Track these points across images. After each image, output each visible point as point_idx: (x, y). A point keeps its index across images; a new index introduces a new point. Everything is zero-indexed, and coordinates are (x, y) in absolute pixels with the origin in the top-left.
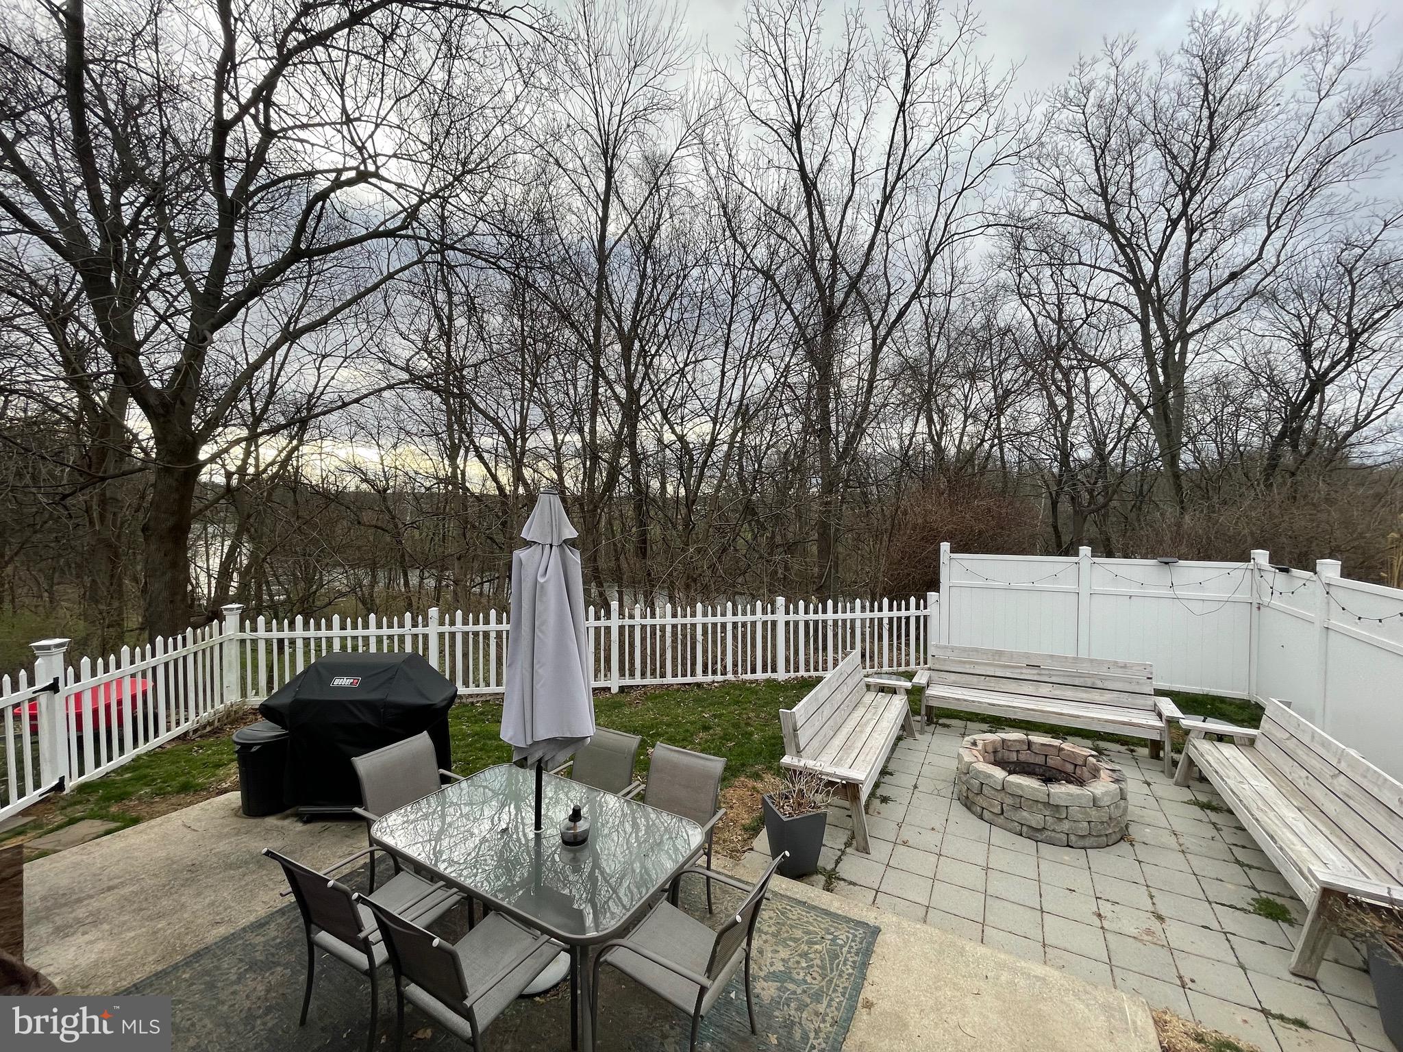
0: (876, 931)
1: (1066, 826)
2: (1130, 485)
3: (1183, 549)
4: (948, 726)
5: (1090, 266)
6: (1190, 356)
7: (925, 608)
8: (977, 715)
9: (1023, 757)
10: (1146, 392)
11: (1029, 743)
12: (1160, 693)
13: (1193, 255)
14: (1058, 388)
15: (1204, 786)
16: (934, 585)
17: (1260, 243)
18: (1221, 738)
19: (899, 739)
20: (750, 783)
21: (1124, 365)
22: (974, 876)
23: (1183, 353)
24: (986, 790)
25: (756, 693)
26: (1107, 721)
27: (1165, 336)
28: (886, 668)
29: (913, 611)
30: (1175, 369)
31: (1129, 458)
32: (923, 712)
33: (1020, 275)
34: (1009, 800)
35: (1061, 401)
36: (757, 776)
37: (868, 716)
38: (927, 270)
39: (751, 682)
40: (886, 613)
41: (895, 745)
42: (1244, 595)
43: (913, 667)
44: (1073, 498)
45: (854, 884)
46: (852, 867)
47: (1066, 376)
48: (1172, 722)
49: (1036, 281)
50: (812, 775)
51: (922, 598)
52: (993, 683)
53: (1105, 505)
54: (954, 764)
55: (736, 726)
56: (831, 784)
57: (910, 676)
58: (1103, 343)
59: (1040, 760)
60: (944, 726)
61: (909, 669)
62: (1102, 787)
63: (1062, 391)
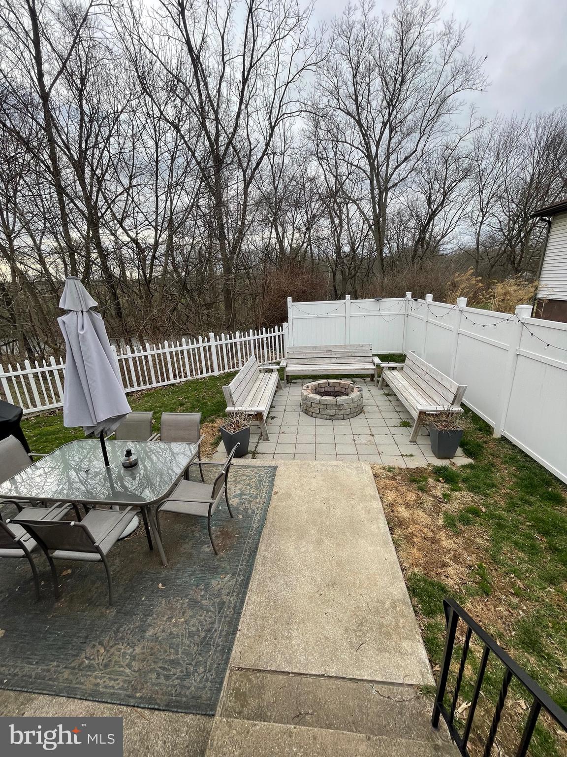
0: (276, 467)
1: (343, 412)
2: (365, 265)
3: (384, 294)
4: (296, 383)
5: (350, 144)
6: (389, 200)
7: (282, 331)
8: (307, 376)
9: (326, 389)
10: (372, 218)
11: (329, 383)
12: (374, 355)
13: (391, 145)
14: (336, 214)
15: (388, 388)
16: (285, 319)
17: (416, 142)
18: (393, 369)
19: (276, 392)
20: (210, 424)
21: (363, 202)
22: (311, 438)
23: (386, 198)
24: (313, 405)
25: (205, 383)
26: (356, 369)
27: (379, 188)
28: (266, 362)
29: (277, 333)
30: (383, 206)
31: (365, 251)
32: (285, 378)
33: (318, 145)
34: (322, 407)
35: (337, 221)
36: (213, 421)
37: (262, 384)
38: (271, 135)
39: (201, 379)
40: (265, 335)
41: (275, 394)
42: (403, 312)
43: (278, 359)
44: (342, 272)
45: (264, 453)
46: (263, 447)
47: (339, 207)
48: (378, 366)
49: (325, 149)
50: (241, 413)
51: (280, 326)
52: (313, 361)
53: (355, 275)
54: (300, 398)
55: (198, 401)
56: (250, 415)
57: (278, 364)
58: (355, 190)
59: (332, 389)
60: (294, 383)
61: (276, 361)
62: (355, 395)
63: (338, 215)
